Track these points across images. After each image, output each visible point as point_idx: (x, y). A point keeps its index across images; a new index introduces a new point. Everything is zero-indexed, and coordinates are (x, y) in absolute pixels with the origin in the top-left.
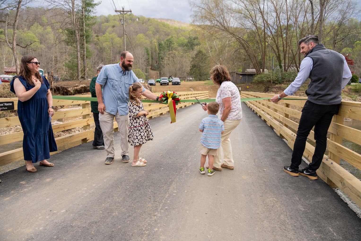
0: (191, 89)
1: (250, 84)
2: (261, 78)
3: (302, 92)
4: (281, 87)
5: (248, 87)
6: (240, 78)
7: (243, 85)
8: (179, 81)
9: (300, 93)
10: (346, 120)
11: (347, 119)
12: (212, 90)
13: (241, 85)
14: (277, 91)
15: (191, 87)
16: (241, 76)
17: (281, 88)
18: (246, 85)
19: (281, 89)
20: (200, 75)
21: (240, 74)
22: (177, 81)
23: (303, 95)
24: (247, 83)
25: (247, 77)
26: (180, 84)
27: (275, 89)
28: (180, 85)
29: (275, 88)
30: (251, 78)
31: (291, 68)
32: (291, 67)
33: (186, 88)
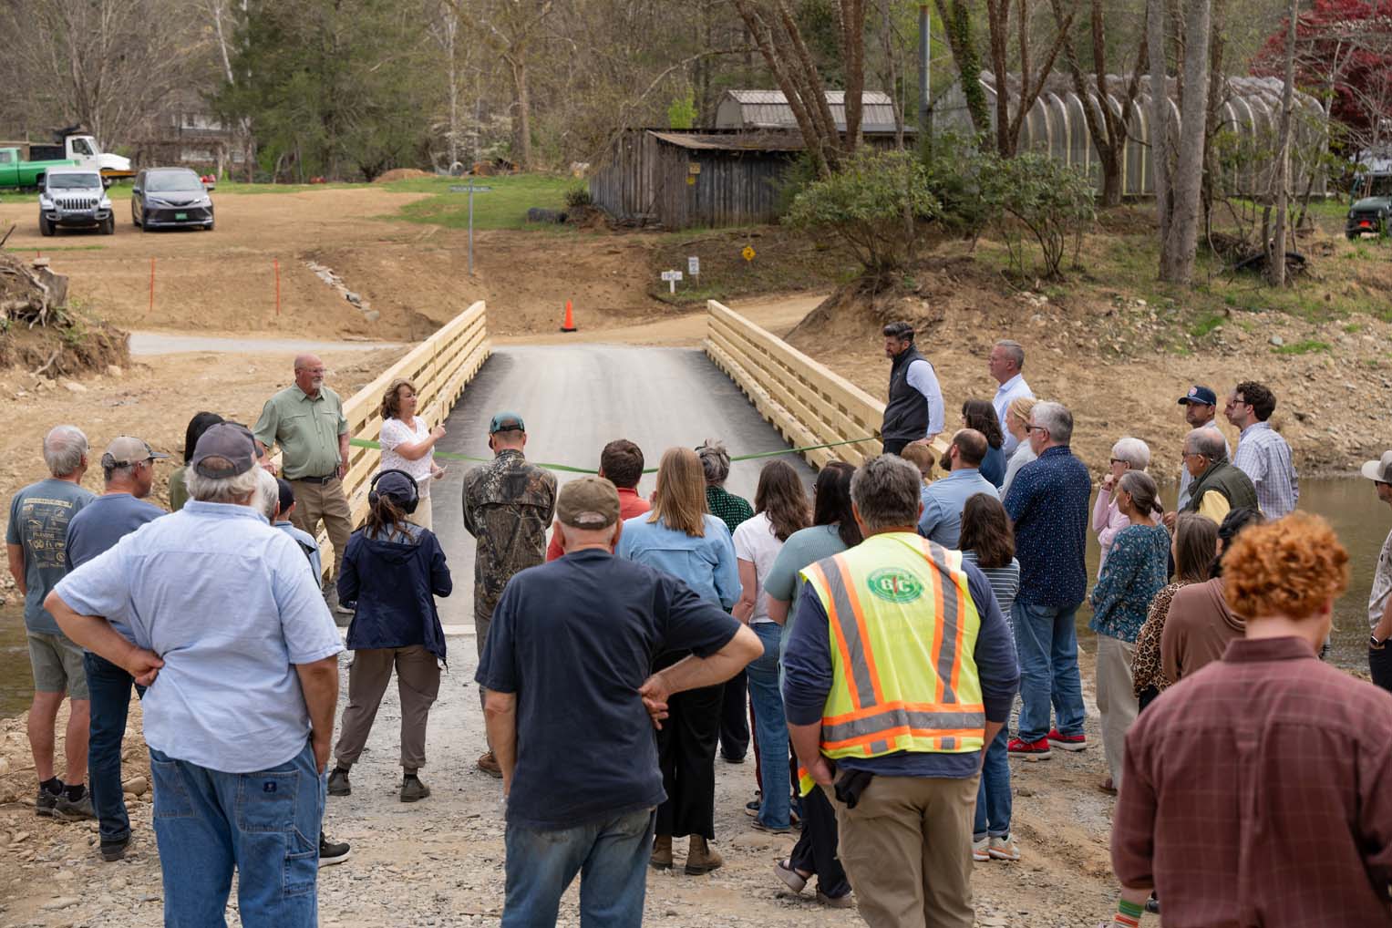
0: (313, 265)
1: (760, 229)
2: (839, 199)
3: (1106, 296)
4: (969, 260)
5: (749, 253)
6: (692, 182)
7: (711, 233)
8: (202, 199)
9: (1092, 304)
10: (1343, 474)
11: (1344, 469)
12: (480, 276)
13: (697, 235)
14: (944, 289)
15: (309, 256)
16: (695, 168)
17: (970, 267)
18: (734, 237)
19: (969, 275)
20: (327, 117)
21: (690, 151)
22: (180, 197)
23: (1109, 314)
24: (746, 222)
25: (737, 171)
26: (209, 220)
27: (930, 275)
28: (208, 228)
29: (929, 266)
30: (765, 179)
31: (1048, 102)
32: (1054, 96)
33: (277, 257)
